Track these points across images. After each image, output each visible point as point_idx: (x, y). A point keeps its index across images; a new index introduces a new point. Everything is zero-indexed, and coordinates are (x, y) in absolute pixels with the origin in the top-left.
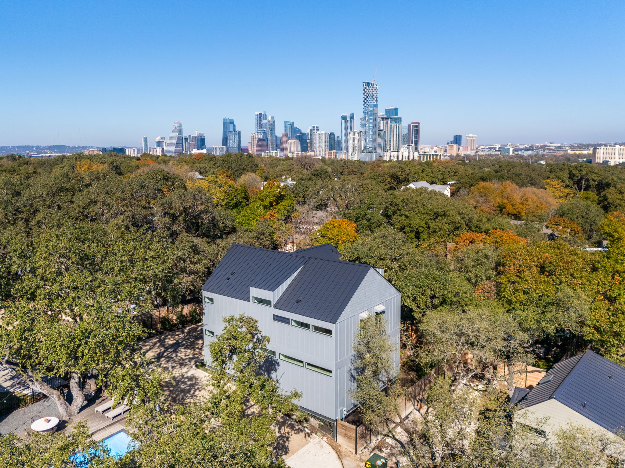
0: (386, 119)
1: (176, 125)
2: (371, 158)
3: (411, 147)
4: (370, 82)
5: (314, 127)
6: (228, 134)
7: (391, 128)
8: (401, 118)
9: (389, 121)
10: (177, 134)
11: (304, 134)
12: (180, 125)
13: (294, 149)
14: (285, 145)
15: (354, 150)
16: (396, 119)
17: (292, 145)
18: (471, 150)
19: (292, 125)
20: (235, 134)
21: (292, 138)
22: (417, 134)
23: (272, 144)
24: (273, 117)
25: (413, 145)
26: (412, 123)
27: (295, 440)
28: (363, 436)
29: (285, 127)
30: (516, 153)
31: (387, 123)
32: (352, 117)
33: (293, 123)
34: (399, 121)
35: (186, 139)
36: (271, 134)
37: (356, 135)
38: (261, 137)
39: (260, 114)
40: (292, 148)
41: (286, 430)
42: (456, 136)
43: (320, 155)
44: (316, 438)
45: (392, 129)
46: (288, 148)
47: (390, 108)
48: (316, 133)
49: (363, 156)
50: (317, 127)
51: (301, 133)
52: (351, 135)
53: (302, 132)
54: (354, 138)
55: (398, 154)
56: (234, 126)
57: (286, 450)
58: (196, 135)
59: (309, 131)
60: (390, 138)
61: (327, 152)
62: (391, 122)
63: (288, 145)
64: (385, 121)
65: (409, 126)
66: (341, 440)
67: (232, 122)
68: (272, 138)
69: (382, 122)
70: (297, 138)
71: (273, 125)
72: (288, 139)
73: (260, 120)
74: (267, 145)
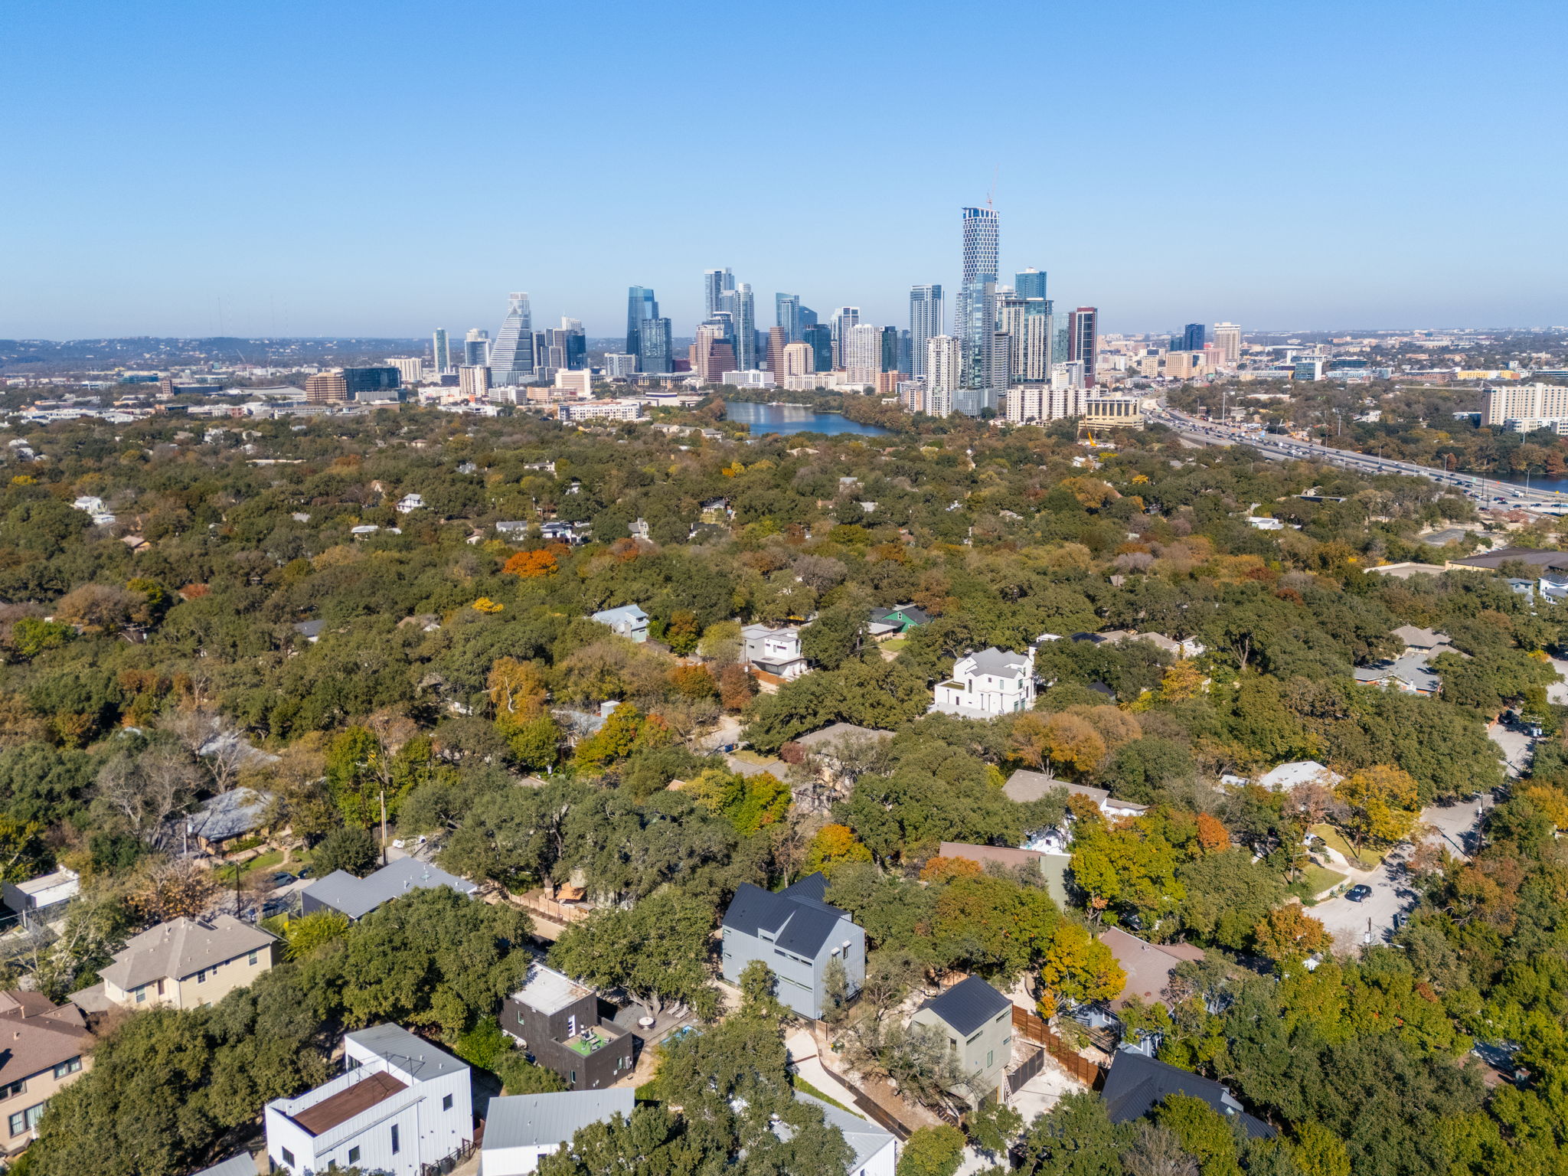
0: (1014, 303)
1: (516, 303)
2: (979, 402)
3: (1074, 369)
4: (980, 208)
5: (846, 311)
6: (640, 326)
7: (1026, 326)
8: (1051, 302)
9: (1022, 309)
10: (519, 326)
11: (823, 327)
12: (524, 304)
13: (798, 366)
14: (776, 356)
15: (938, 381)
16: (1040, 304)
17: (794, 358)
18: (1227, 360)
19: (794, 303)
20: (657, 325)
21: (794, 341)
22: (1090, 336)
23: (746, 352)
24: (748, 287)
25: (1081, 362)
26: (1079, 310)
27: (789, 1031)
28: (832, 1030)
29: (778, 307)
30: (1330, 374)
31: (1017, 313)
32: (937, 292)
33: (797, 297)
34: (1046, 308)
35: (540, 338)
36: (745, 328)
37: (945, 346)
38: (719, 334)
39: (718, 274)
40: (794, 364)
41: (783, 1026)
42: (1192, 326)
43: (861, 380)
44: (803, 1031)
45: (1030, 327)
46: (786, 364)
47: (1028, 271)
48: (850, 329)
49: (961, 397)
50: (855, 312)
51: (816, 326)
52: (932, 347)
53: (820, 322)
54: (938, 354)
55: (1041, 394)
56: (655, 306)
57: (784, 1037)
58: (564, 328)
59: (835, 318)
60: (1026, 349)
61: (878, 376)
62: (1027, 311)
63: (786, 358)
64: (1012, 310)
65: (1072, 315)
66: (818, 1031)
67: (650, 297)
68: (746, 336)
69: (1005, 310)
70: (806, 338)
71: (749, 305)
72: (785, 341)
73: (718, 290)
74: (735, 353)
